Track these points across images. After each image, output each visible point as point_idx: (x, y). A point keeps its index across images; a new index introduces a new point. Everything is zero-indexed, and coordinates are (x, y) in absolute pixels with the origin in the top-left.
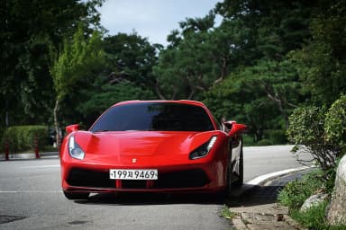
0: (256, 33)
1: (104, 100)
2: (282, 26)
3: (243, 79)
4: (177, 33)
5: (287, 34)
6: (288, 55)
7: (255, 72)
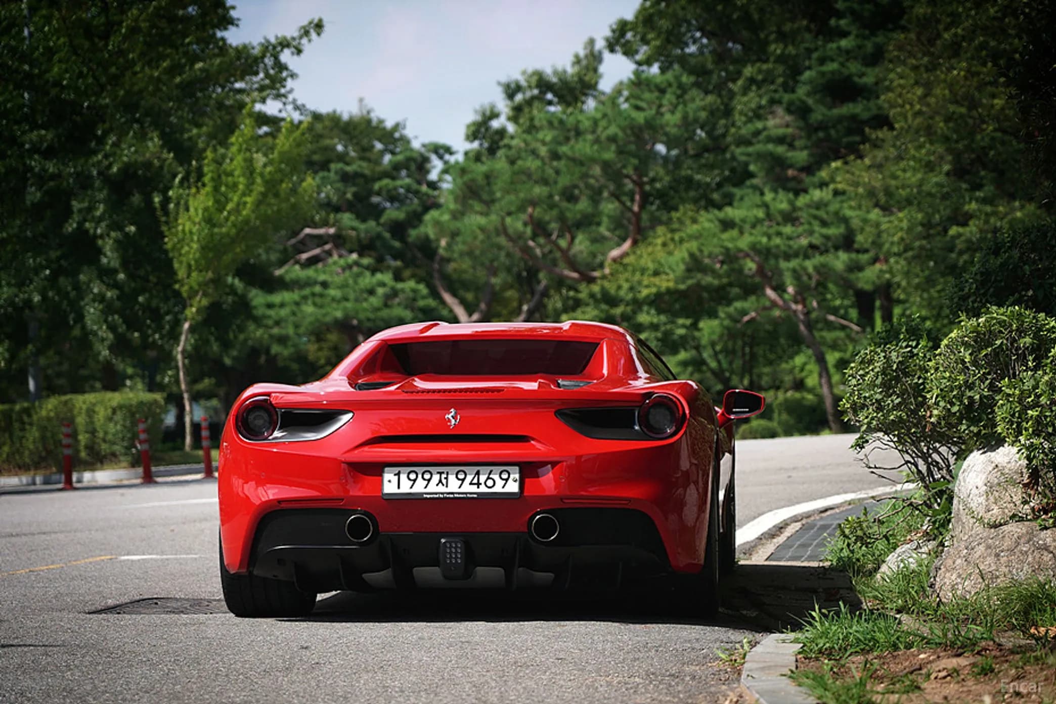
0: (728, 112)
1: (284, 312)
2: (802, 91)
3: (693, 245)
4: (495, 115)
5: (819, 113)
6: (824, 174)
7: (727, 225)
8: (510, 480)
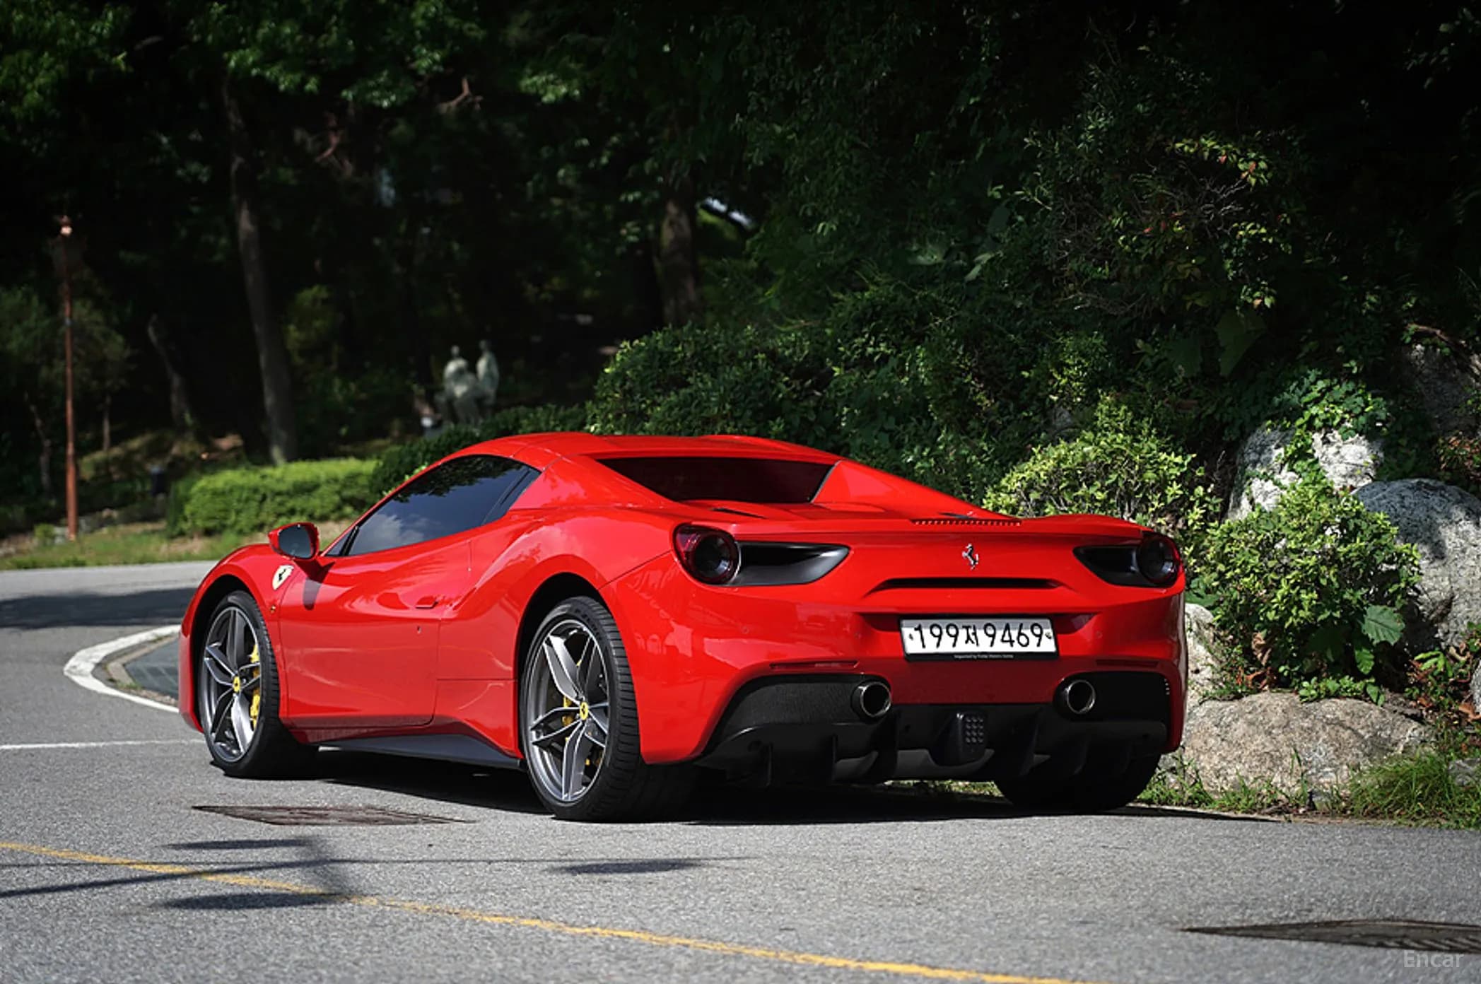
8: (1044, 637)
